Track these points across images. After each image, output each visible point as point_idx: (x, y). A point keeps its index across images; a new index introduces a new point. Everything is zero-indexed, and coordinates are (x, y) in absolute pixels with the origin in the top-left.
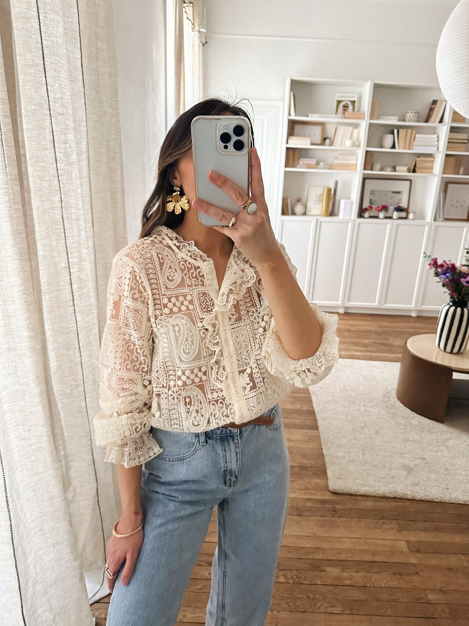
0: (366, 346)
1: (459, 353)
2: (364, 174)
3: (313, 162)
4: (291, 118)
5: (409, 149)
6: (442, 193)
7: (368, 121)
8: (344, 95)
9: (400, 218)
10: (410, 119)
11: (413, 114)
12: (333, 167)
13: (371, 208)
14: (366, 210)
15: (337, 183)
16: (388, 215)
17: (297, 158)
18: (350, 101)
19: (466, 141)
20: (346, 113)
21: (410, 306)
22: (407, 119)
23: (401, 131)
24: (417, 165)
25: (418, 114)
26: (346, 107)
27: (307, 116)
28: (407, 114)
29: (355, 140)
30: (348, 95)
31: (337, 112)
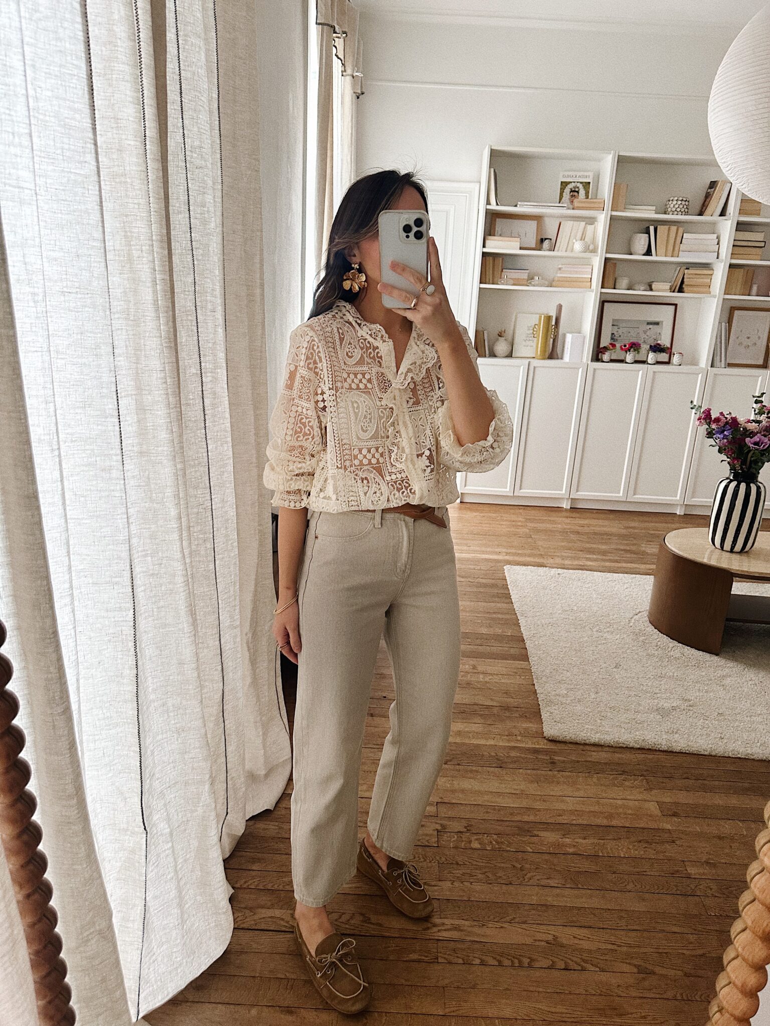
0: (604, 553)
1: (742, 551)
2: (601, 293)
3: (524, 275)
4: (489, 207)
5: (673, 256)
6: (723, 324)
7: (610, 211)
8: (571, 173)
9: (658, 363)
10: (674, 209)
11: (680, 202)
12: (554, 284)
13: (614, 346)
14: (606, 349)
15: (560, 307)
16: (639, 358)
17: (500, 268)
19: (762, 244)
20: (575, 201)
21: (674, 498)
22: (669, 210)
23: (662, 229)
24: (685, 280)
25: (687, 203)
26: (574, 192)
27: (516, 206)
28: (671, 202)
29: (589, 243)
30: (579, 174)
31: (560, 199)
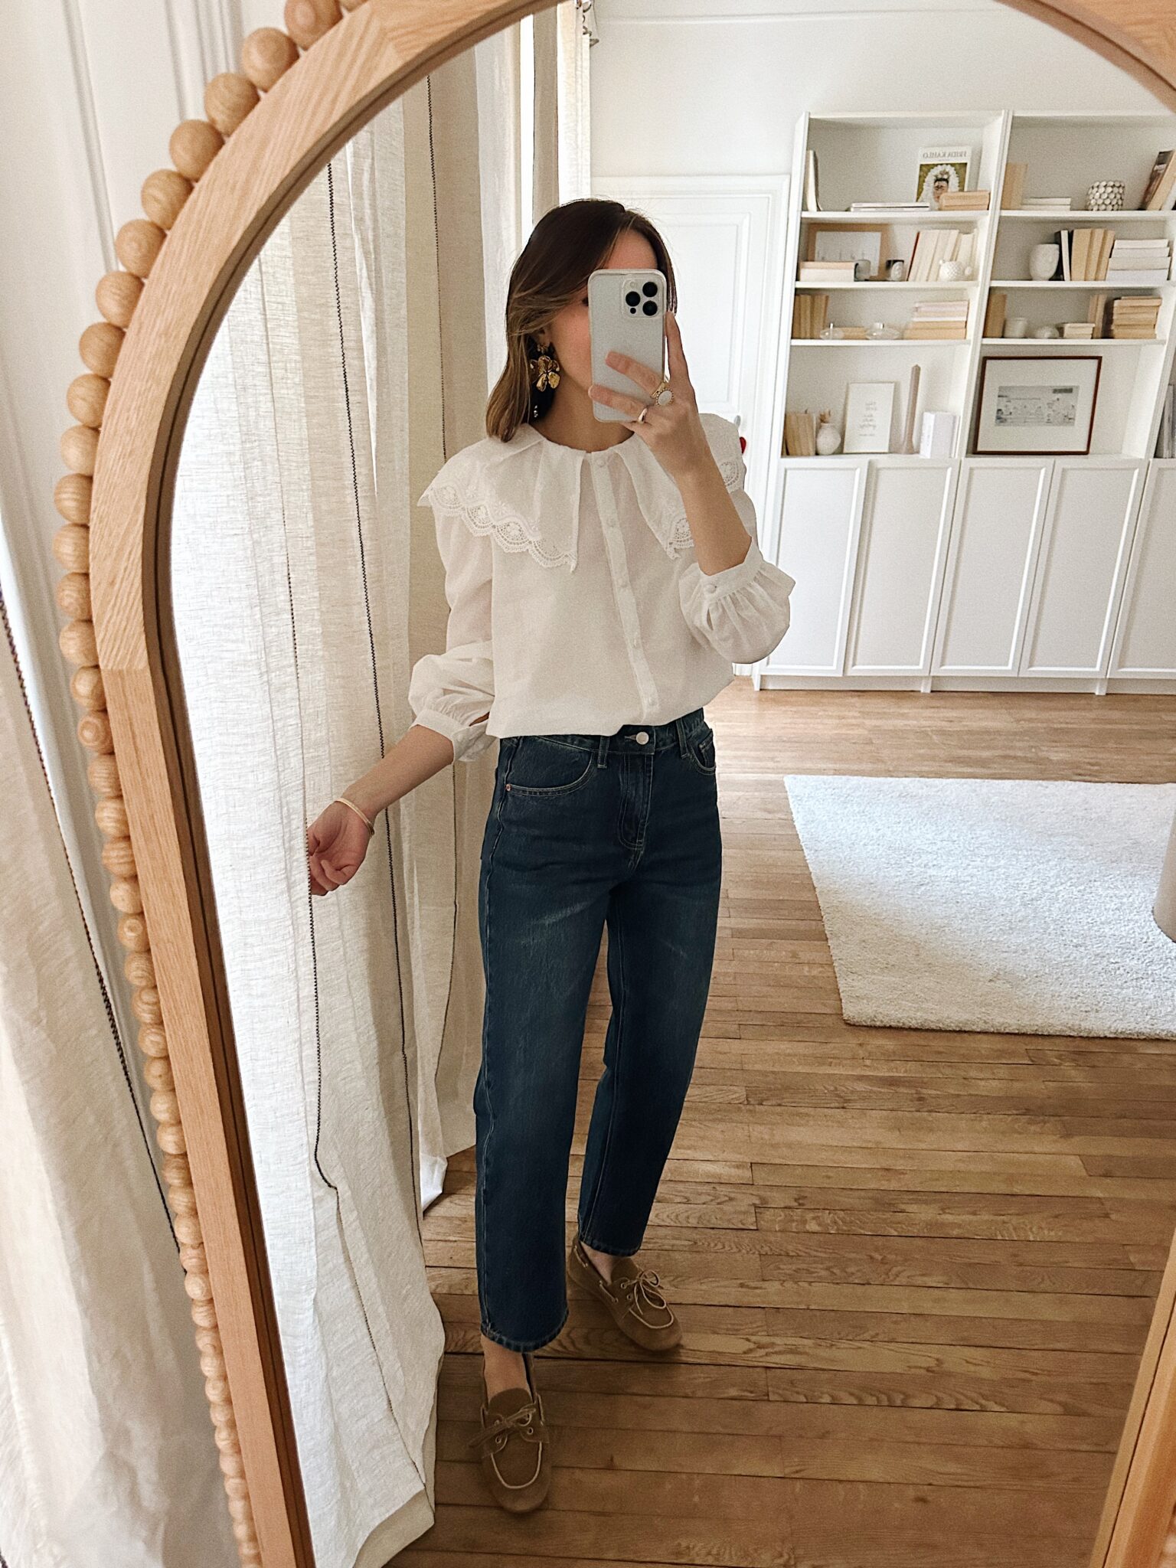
2: (982, 345)
4: (805, 215)
5: (1095, 280)
7: (998, 210)
8: (937, 150)
10: (1100, 202)
11: (1109, 190)
12: (907, 334)
15: (917, 370)
17: (820, 312)
18: (952, 165)
20: (942, 196)
21: (1091, 670)
22: (1093, 202)
24: (1114, 317)
25: (1121, 191)
26: (942, 180)
27: (848, 210)
28: (1096, 189)
29: (964, 263)
30: (948, 150)
31: (919, 194)
